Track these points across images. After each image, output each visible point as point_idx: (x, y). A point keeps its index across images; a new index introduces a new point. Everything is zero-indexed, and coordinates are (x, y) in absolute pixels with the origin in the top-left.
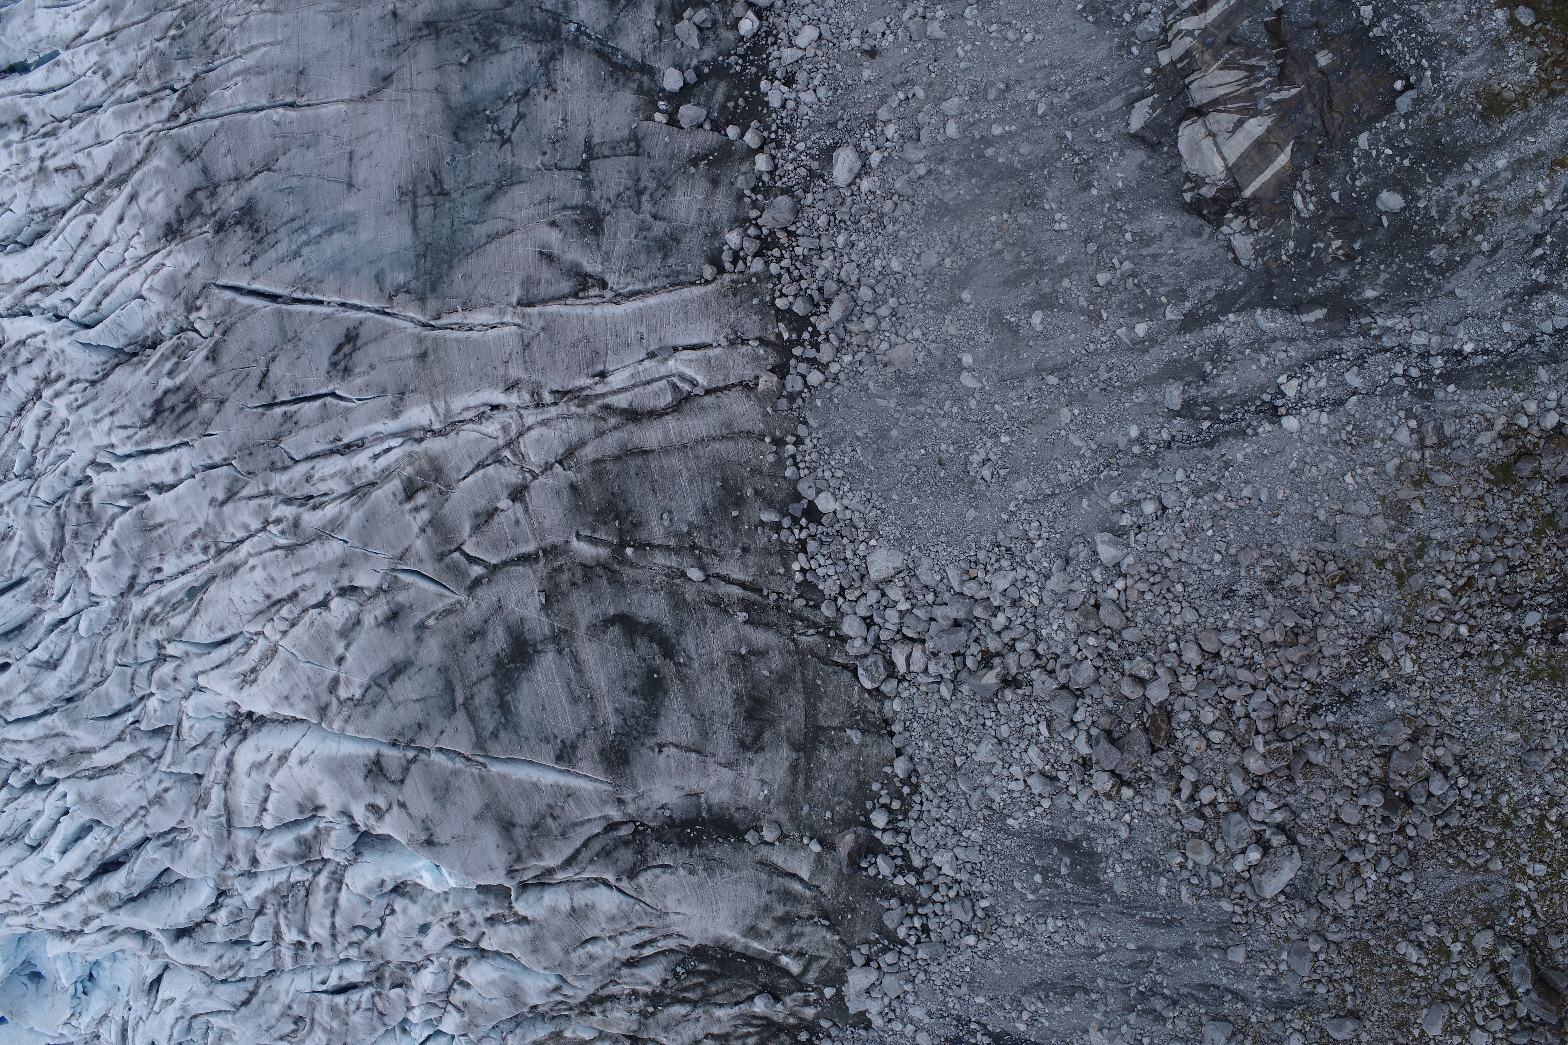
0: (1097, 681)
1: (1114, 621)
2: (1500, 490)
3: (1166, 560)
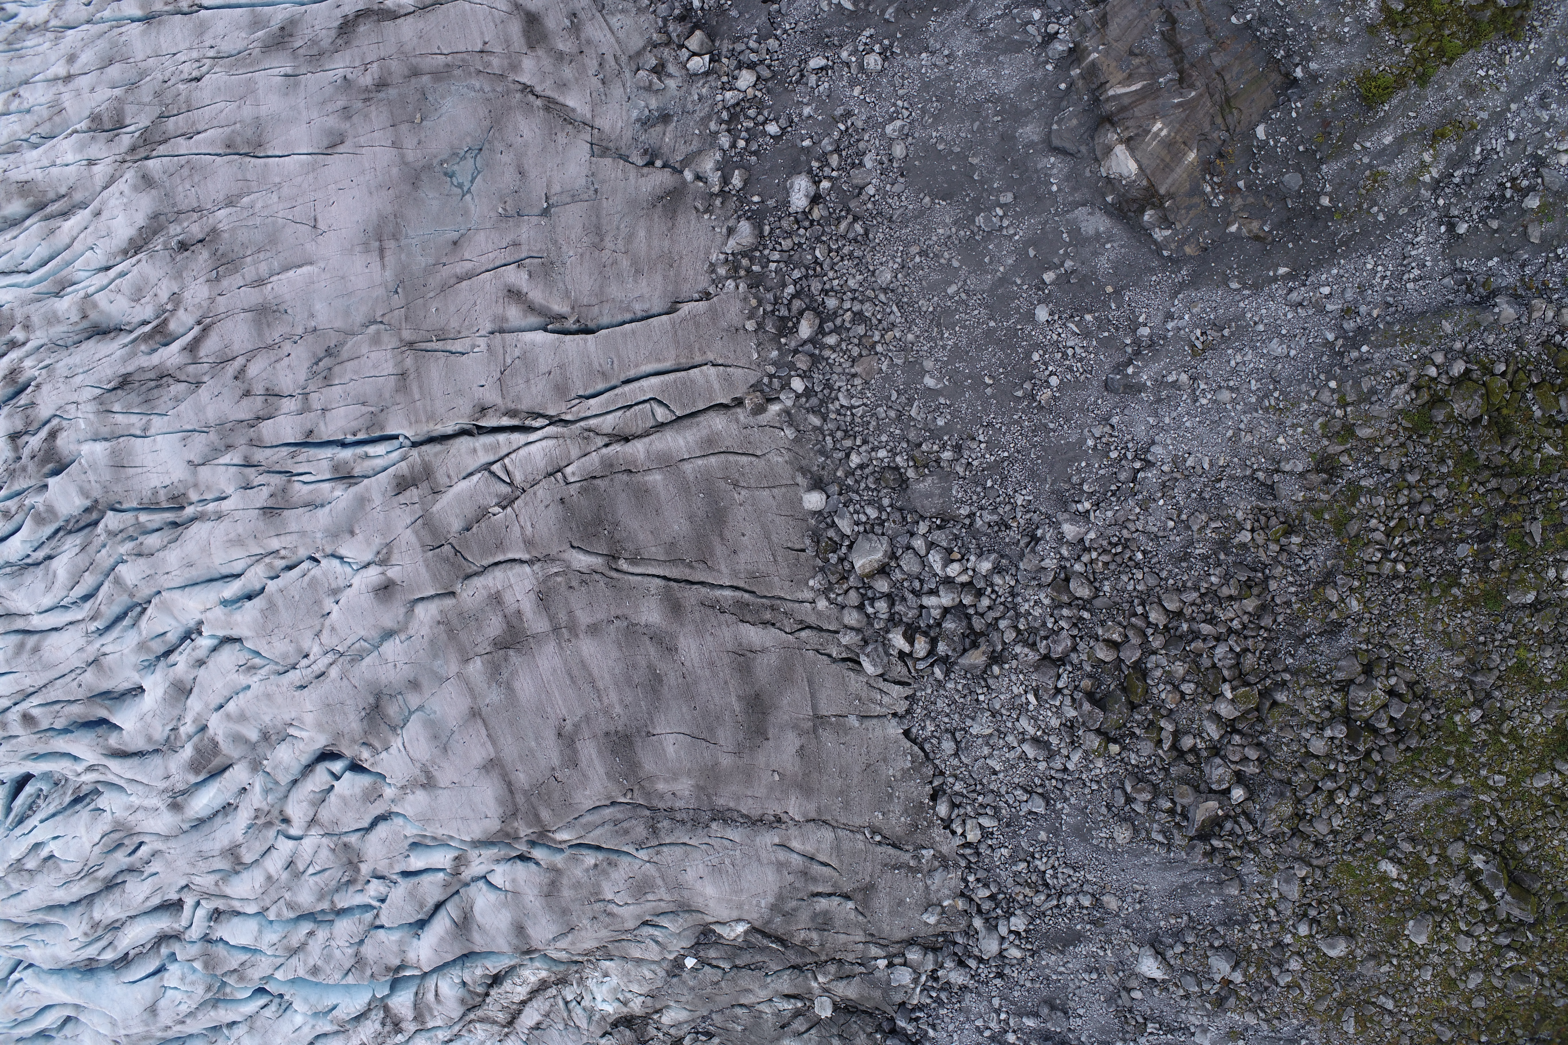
0: (1074, 649)
1: (1084, 592)
2: (1420, 436)
3: (1125, 532)
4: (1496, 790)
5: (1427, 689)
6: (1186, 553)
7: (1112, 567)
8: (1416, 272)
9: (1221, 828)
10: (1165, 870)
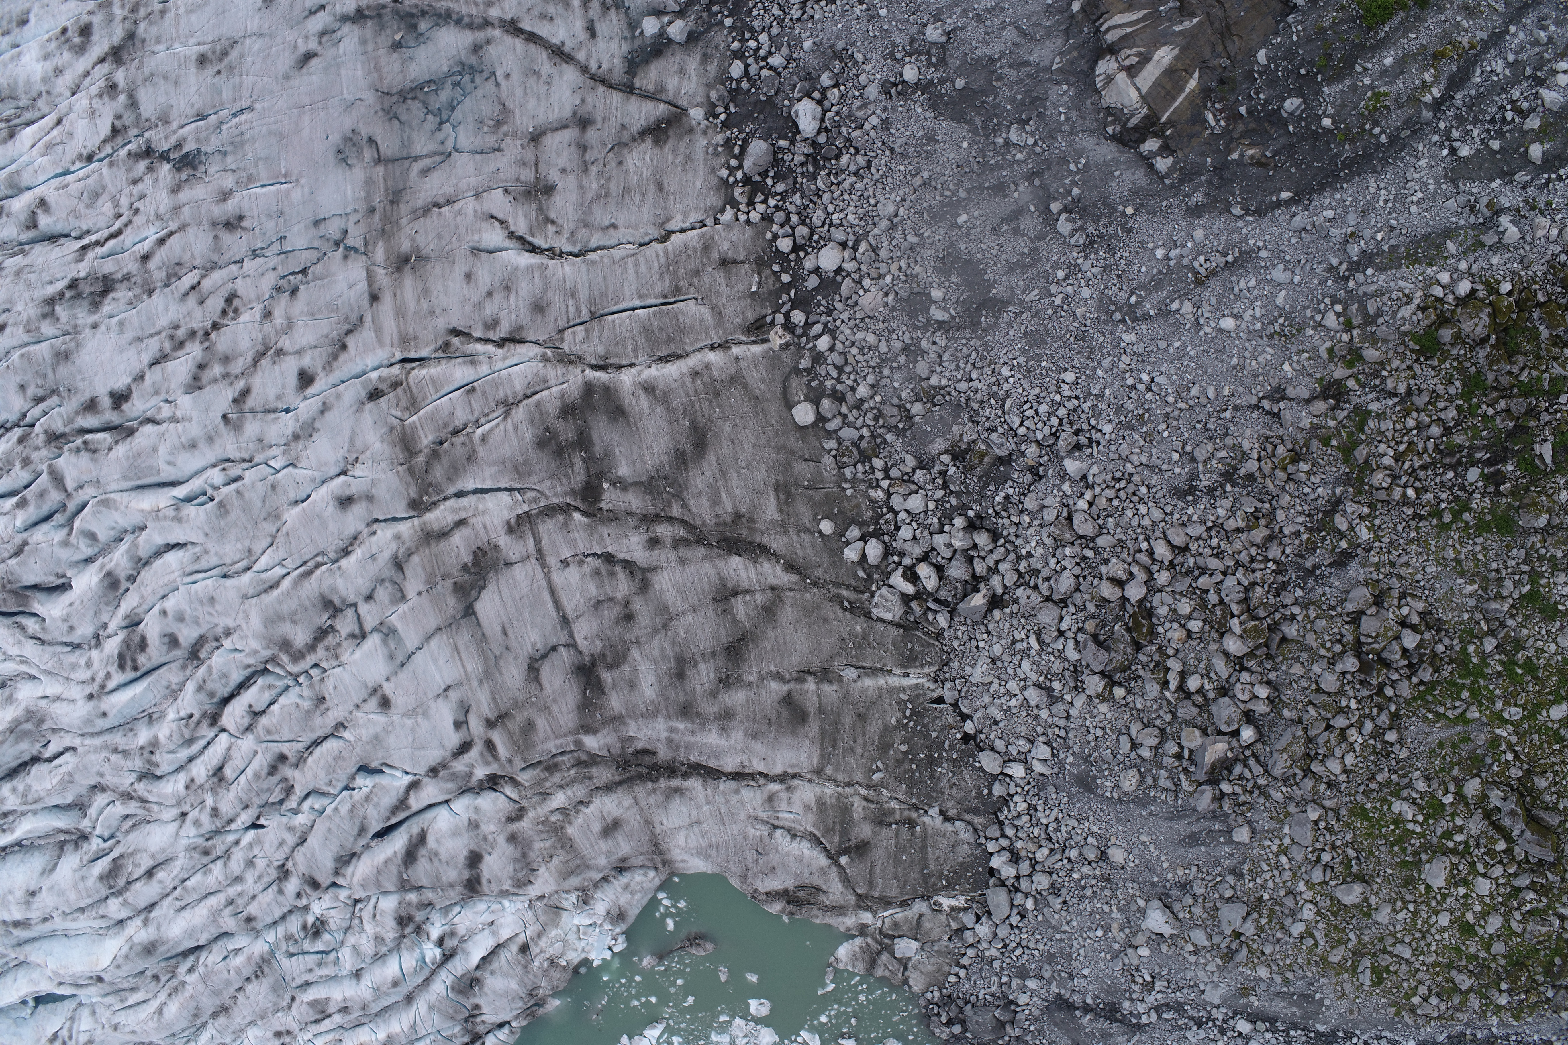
0: (1077, 589)
1: (1087, 529)
2: (1426, 359)
3: (1129, 465)
4: (1512, 723)
5: (1439, 620)
6: (1191, 486)
7: (1116, 503)
8: (1420, 195)
9: (1230, 772)
10: (1172, 819)
